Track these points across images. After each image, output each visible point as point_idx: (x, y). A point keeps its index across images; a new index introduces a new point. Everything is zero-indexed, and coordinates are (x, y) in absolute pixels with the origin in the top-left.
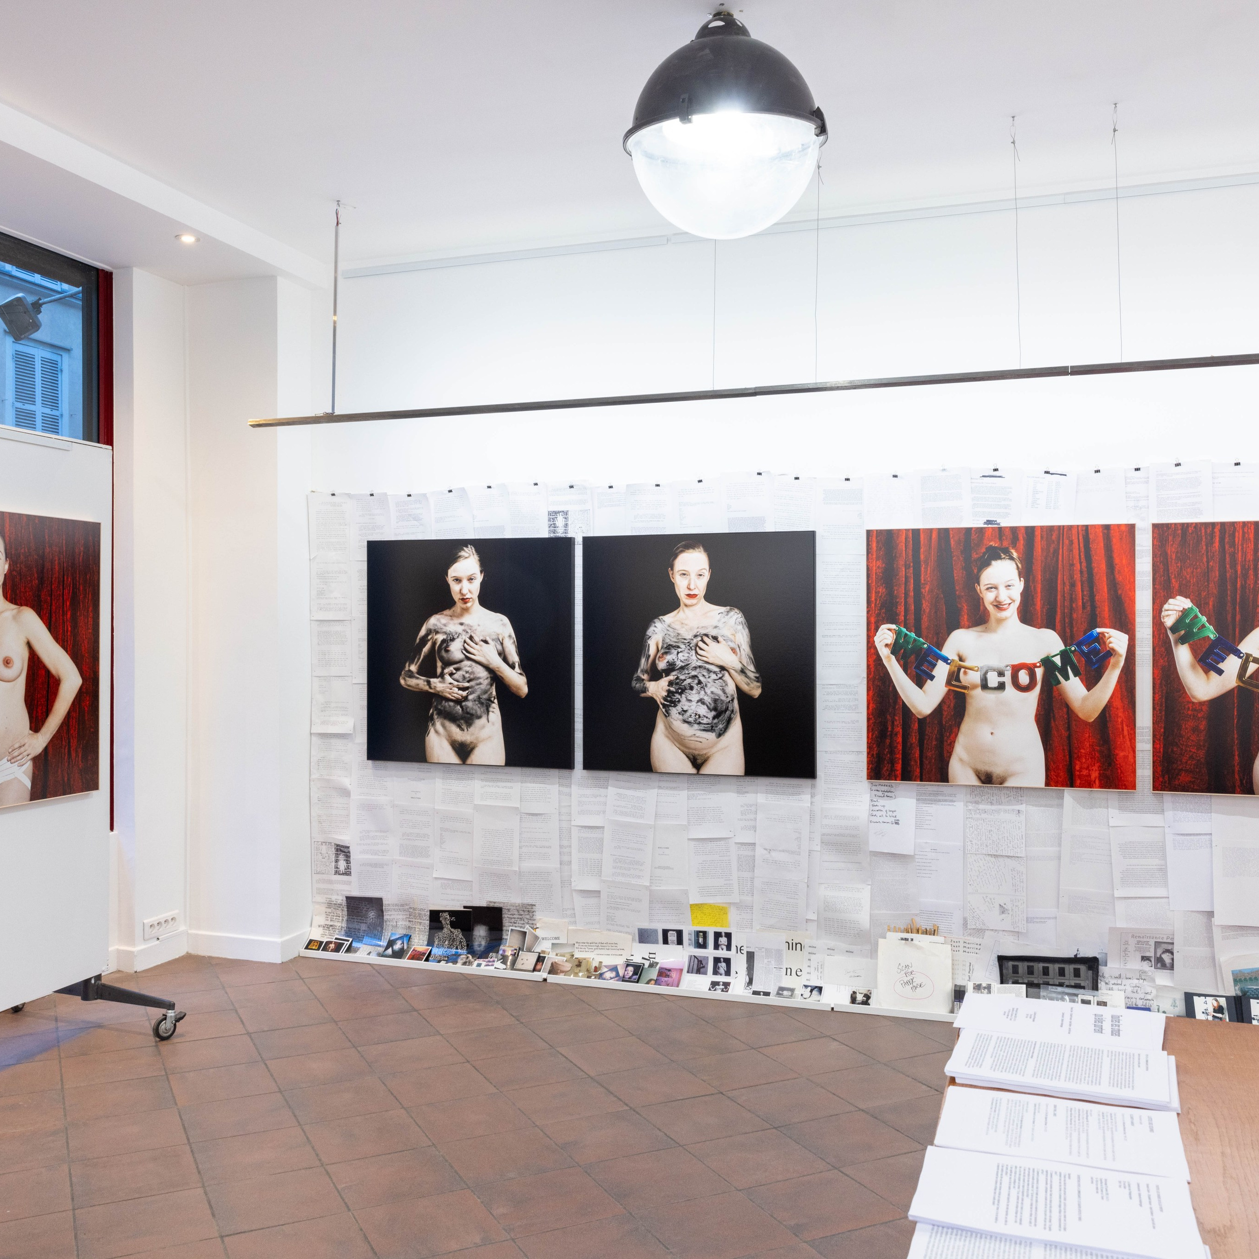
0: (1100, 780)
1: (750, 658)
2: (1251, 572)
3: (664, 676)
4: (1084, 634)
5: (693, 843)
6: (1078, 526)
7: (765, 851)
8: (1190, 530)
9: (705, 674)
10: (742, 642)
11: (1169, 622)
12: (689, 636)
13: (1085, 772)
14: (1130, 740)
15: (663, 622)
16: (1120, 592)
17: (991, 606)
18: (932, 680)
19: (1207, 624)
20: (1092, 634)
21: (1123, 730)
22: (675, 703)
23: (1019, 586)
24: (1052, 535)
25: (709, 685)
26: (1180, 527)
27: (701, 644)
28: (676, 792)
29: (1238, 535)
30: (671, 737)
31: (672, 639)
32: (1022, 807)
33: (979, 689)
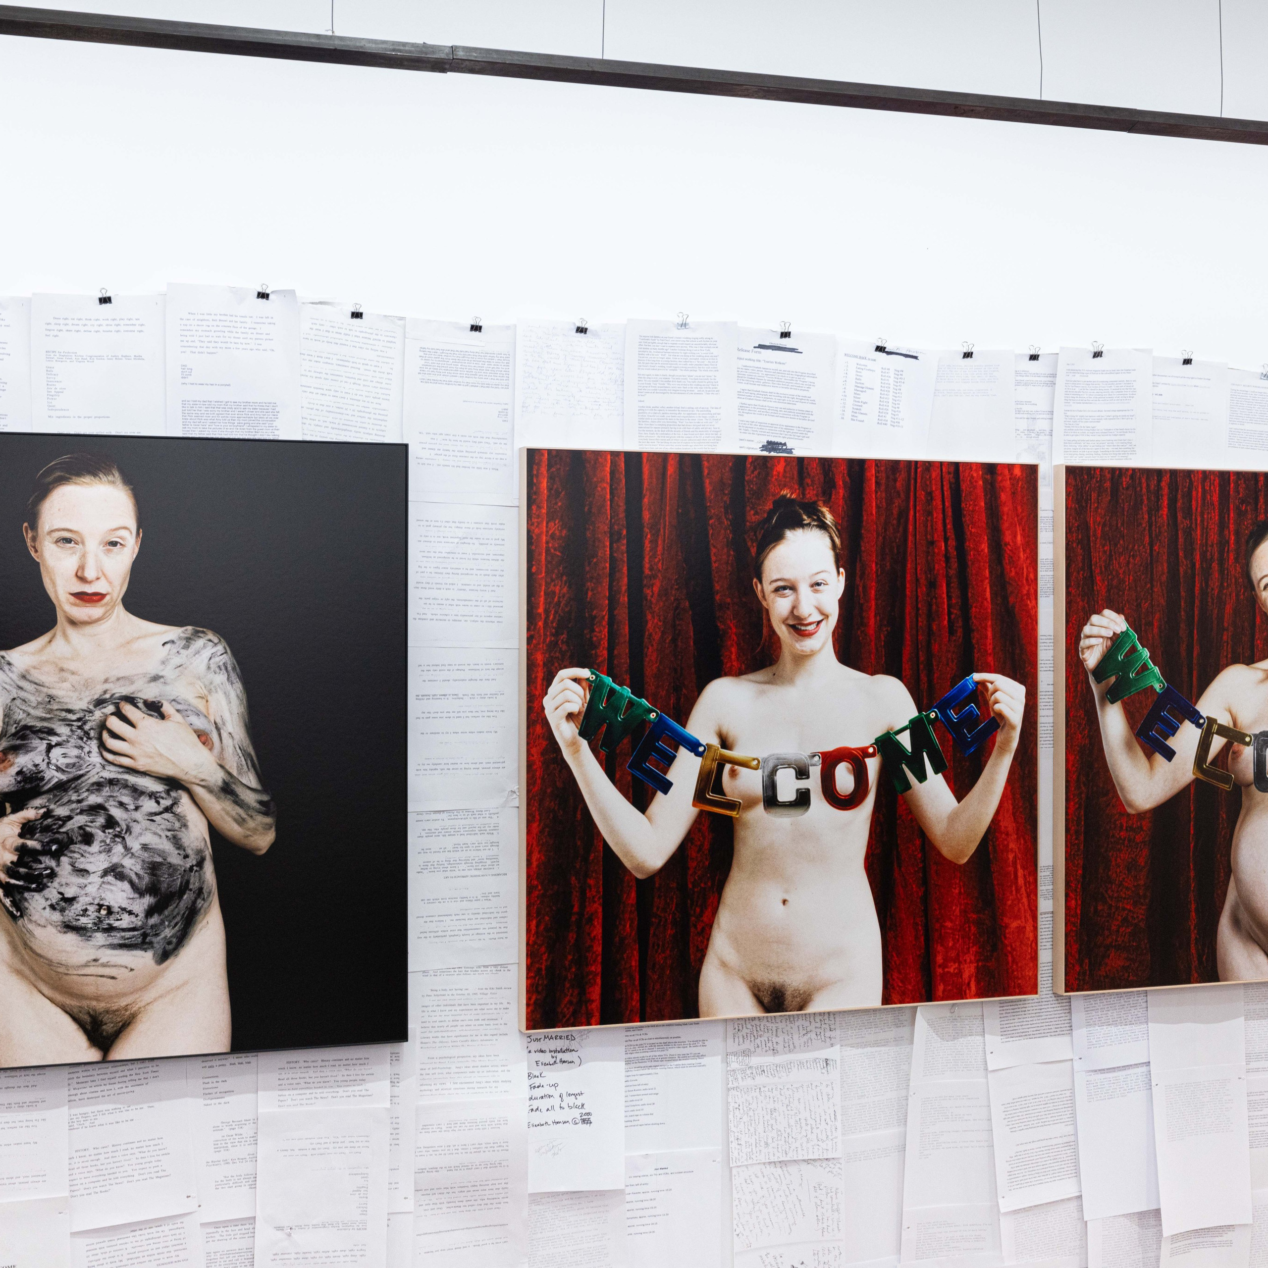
0: (978, 982)
1: (246, 755)
2: (1215, 565)
3: (9, 810)
4: (953, 686)
5: (82, 1242)
6: (941, 464)
7: (280, 1235)
8: (1125, 481)
9: (126, 799)
10: (227, 716)
11: (1091, 659)
12: (80, 703)
13: (952, 968)
14: (1028, 896)
15: (6, 668)
16: (1011, 599)
17: (784, 628)
18: (665, 792)
19: (1151, 664)
20: (965, 685)
21: (1016, 877)
22: (39, 883)
23: (836, 585)
24: (895, 480)
25: (136, 829)
26: (1109, 476)
27: (114, 723)
28: (35, 1115)
29: (1197, 493)
30: (27, 972)
31: (32, 712)
32: (833, 1052)
33: (761, 807)
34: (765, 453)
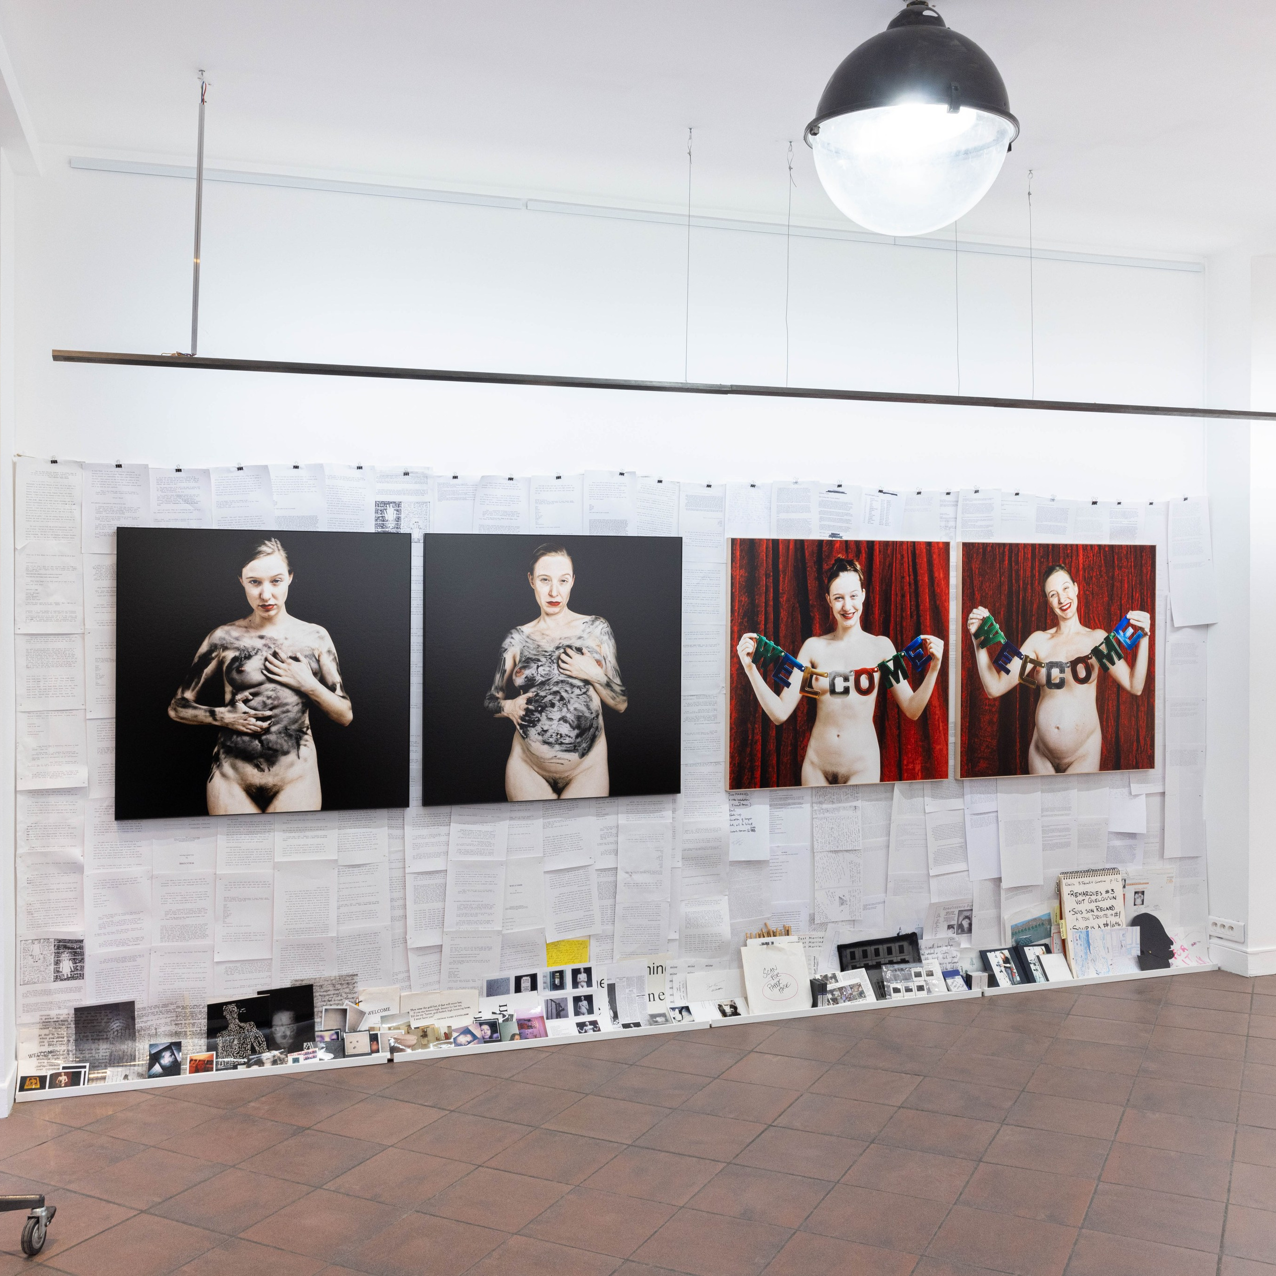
0: (922, 773)
1: (616, 670)
2: (1029, 587)
3: (522, 693)
4: (911, 641)
5: (548, 876)
6: (907, 542)
7: (627, 875)
8: (989, 549)
9: (568, 689)
10: (608, 654)
11: (973, 629)
12: (550, 648)
13: (911, 766)
14: (944, 735)
15: (521, 633)
16: (938, 602)
17: (839, 615)
18: (788, 687)
19: (999, 631)
20: (917, 641)
21: (939, 727)
22: (534, 723)
23: (861, 596)
24: (887, 550)
25: (572, 701)
26: (981, 547)
27: (564, 657)
28: (529, 822)
29: (1021, 554)
30: (529, 761)
31: (531, 652)
32: (858, 803)
33: (828, 695)
34: (831, 539)
